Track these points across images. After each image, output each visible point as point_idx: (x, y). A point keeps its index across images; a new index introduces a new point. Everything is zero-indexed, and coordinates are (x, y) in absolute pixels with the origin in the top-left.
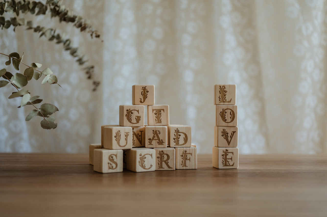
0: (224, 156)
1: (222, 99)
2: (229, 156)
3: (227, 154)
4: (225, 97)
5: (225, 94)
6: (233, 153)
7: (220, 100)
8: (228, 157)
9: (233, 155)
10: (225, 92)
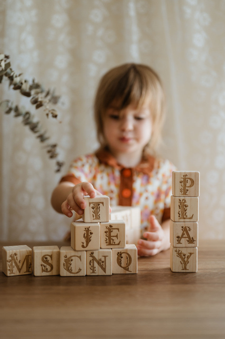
0: (108, 233)
1: (182, 214)
2: (114, 233)
3: (111, 230)
4: (185, 213)
5: (186, 208)
6: (118, 229)
7: (179, 217)
8: (112, 234)
9: (119, 232)
10: (186, 207)
